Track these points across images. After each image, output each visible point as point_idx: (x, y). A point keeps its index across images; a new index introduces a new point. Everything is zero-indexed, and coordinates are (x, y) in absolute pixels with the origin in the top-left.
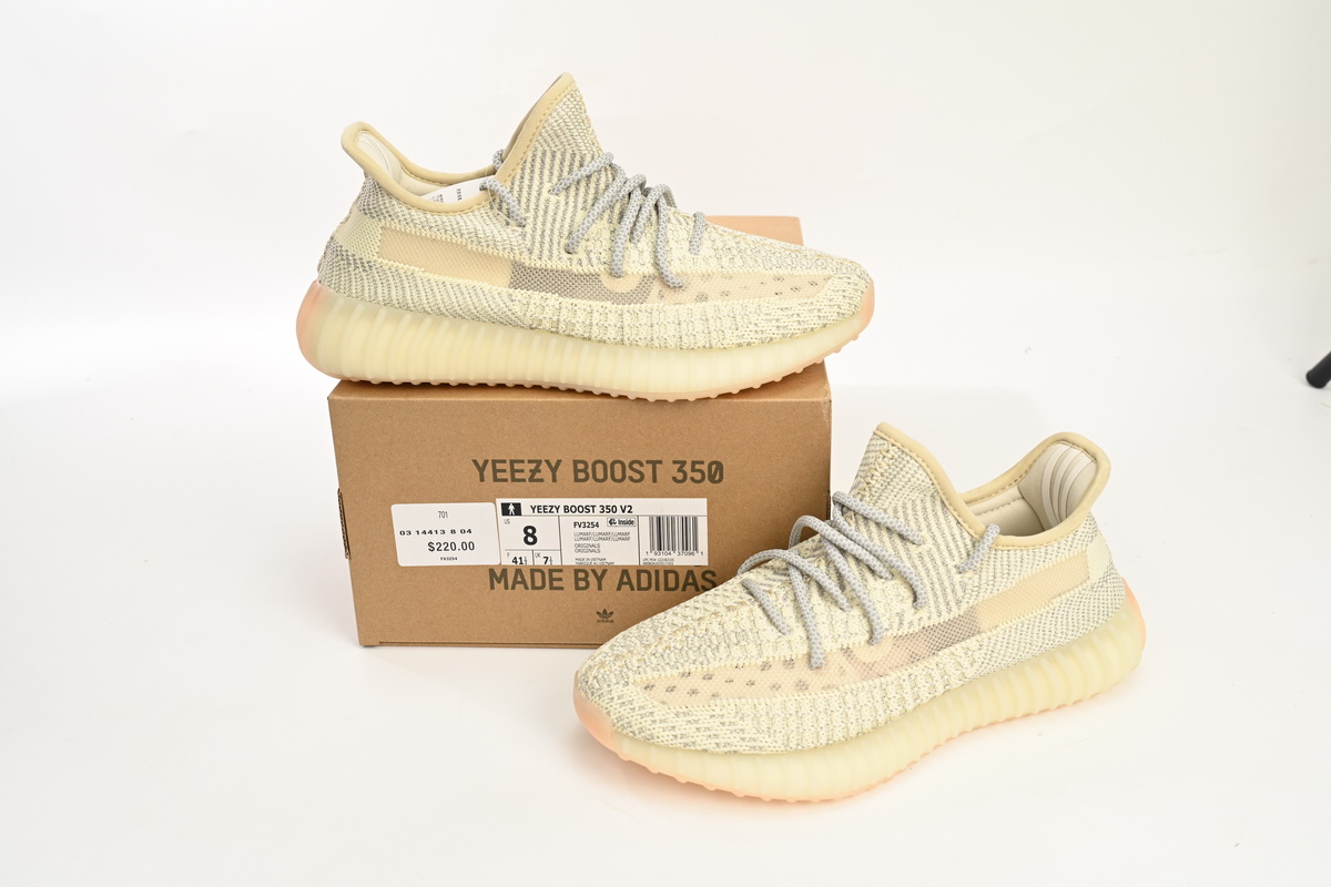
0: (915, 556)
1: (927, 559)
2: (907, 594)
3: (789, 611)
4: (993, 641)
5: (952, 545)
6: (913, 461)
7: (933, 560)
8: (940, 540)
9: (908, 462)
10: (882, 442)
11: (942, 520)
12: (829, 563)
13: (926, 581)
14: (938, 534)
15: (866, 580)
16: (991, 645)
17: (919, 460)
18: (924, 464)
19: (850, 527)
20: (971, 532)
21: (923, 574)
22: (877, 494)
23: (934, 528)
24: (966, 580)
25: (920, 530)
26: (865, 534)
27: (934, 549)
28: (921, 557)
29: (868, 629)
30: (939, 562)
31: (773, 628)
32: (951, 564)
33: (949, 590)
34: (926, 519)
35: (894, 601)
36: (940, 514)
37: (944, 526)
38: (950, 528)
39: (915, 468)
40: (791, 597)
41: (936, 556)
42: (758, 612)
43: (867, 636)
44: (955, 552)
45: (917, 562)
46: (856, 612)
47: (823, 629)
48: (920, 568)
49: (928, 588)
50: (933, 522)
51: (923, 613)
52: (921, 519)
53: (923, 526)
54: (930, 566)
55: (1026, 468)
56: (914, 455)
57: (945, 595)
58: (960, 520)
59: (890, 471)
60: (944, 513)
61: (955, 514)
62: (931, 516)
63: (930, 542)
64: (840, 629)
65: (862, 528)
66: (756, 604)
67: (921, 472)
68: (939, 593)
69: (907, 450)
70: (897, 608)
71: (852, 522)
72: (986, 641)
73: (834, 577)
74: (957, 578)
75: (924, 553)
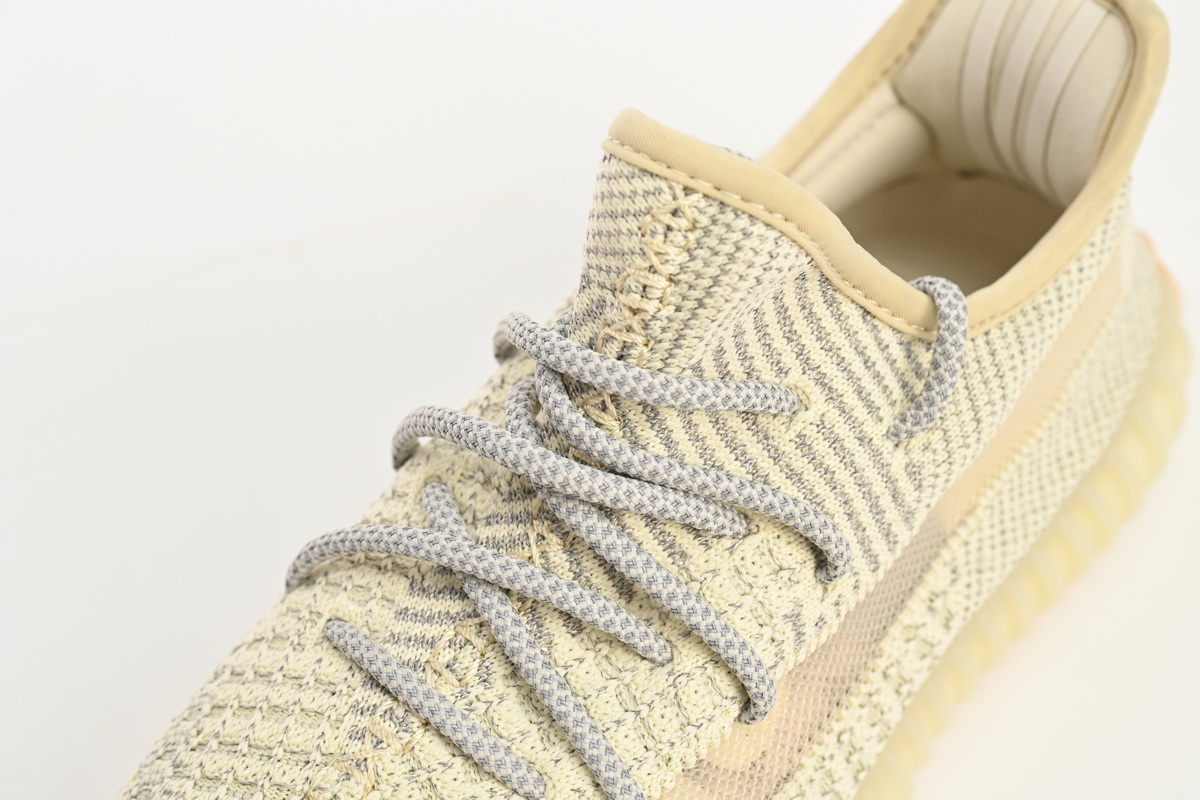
0: (789, 448)
1: (821, 447)
2: (798, 558)
3: (513, 715)
4: (973, 547)
5: (868, 383)
6: (758, 229)
7: (835, 442)
8: (840, 383)
9: (746, 235)
10: (650, 184)
11: (829, 323)
12: (571, 541)
13: (832, 504)
14: (830, 368)
15: (683, 555)
16: (973, 557)
17: (776, 219)
18: (790, 228)
19: (608, 441)
20: (898, 322)
21: (822, 489)
22: (669, 335)
23: (817, 356)
24: (917, 456)
25: (782, 372)
26: (657, 447)
27: (833, 415)
28: (802, 442)
29: (732, 692)
30: (851, 444)
31: (489, 784)
32: (876, 431)
33: (886, 501)
34: (790, 336)
35: (773, 588)
36: (820, 309)
37: (838, 338)
38: (850, 334)
39: (769, 246)
40: (499, 670)
41: (842, 430)
42: (432, 750)
43: (735, 709)
44: (878, 398)
45: (800, 463)
46: (689, 658)
47: (626, 744)
48: (811, 476)
49: (841, 519)
50: (809, 340)
51: (843, 585)
52: (779, 343)
53: (789, 359)
54: (832, 461)
55: (911, 36)
56: (758, 209)
57: (877, 511)
58: (870, 305)
59: (697, 265)
60: (831, 303)
61: (857, 295)
62: (801, 326)
63: (817, 395)
64: (667, 725)
65: (646, 433)
66: (415, 723)
67: (785, 247)
68: (866, 518)
69: (734, 200)
70: (780, 602)
71: (610, 420)
72: (960, 552)
73: (600, 579)
74: (897, 461)
75: (811, 432)
